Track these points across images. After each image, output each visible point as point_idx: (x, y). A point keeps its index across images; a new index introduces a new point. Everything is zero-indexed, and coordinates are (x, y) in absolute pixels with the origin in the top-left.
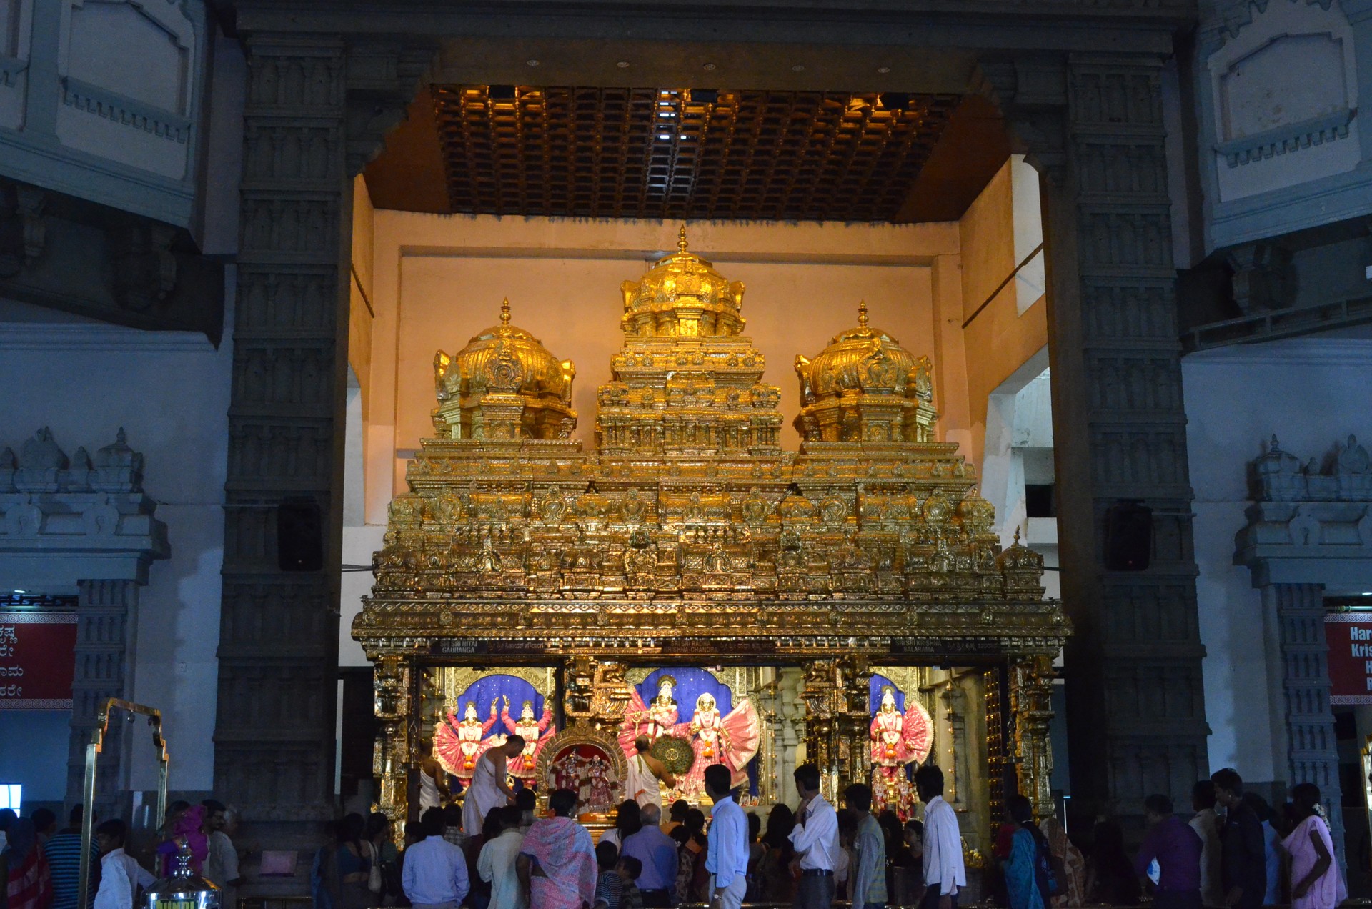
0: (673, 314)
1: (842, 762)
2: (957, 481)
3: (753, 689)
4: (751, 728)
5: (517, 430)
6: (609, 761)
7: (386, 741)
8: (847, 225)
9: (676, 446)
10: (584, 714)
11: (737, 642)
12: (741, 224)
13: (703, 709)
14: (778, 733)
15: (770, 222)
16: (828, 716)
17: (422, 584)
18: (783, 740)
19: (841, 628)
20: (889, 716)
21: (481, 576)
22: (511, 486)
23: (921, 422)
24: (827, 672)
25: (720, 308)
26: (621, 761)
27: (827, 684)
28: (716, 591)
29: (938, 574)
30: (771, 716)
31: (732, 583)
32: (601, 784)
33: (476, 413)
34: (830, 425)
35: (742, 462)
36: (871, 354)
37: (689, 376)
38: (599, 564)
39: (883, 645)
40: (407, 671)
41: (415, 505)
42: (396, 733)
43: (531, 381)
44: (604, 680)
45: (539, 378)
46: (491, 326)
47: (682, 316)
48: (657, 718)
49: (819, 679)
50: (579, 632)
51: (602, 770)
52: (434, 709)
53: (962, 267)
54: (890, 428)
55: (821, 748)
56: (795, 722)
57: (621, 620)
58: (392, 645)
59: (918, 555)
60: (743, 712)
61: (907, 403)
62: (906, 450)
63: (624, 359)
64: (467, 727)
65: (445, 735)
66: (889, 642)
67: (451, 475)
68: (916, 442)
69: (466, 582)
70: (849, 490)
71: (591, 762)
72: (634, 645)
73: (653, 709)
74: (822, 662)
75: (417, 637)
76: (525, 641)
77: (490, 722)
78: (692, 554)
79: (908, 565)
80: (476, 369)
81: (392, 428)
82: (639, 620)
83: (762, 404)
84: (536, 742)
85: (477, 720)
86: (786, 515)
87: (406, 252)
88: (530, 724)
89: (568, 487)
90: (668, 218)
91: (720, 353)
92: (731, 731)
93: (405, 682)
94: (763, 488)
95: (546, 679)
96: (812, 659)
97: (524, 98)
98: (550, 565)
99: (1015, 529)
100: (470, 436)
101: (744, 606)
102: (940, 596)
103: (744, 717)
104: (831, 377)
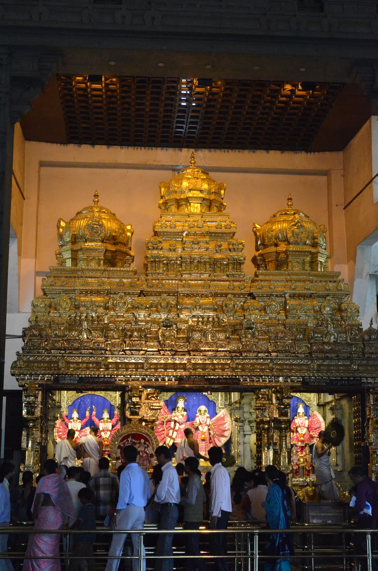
0: (187, 200)
1: (275, 444)
2: (340, 292)
3: (228, 403)
4: (226, 425)
5: (102, 262)
6: (149, 443)
7: (29, 430)
8: (282, 153)
9: (188, 272)
10: (136, 417)
11: (219, 379)
12: (224, 151)
13: (201, 414)
14: (241, 427)
15: (240, 150)
16: (268, 419)
17: (49, 345)
18: (244, 431)
19: (276, 372)
20: (301, 419)
21: (81, 342)
22: (98, 293)
23: (321, 260)
24: (268, 395)
25: (213, 197)
26: (156, 442)
27: (268, 402)
28: (208, 351)
29: (328, 343)
30: (237, 419)
31: (217, 347)
32: (145, 455)
33: (80, 253)
34: (271, 261)
35: (223, 281)
36: (293, 223)
37: (195, 234)
38: (145, 336)
39: (298, 381)
40: (40, 392)
41: (46, 302)
42: (34, 426)
43: (110, 236)
44: (147, 399)
45: (114, 234)
46: (88, 206)
47: (192, 201)
48: (176, 419)
49: (263, 399)
50: (134, 372)
51: (145, 448)
52: (55, 412)
53: (344, 176)
54: (304, 263)
55: (264, 436)
56: (250, 422)
57: (156, 366)
58: (33, 378)
59: (317, 333)
60: (222, 416)
61: (313, 250)
62: (312, 276)
63: (160, 224)
64: (73, 423)
65: (61, 427)
66: (301, 380)
67: (66, 286)
68: (317, 271)
69: (73, 345)
70: (281, 297)
71: (139, 443)
72: (163, 380)
73: (173, 413)
74: (265, 390)
75: (46, 374)
76: (104, 377)
77: (85, 420)
78: (195, 331)
79: (312, 338)
80: (80, 229)
81: (34, 260)
82: (166, 366)
83: (234, 249)
84: (110, 431)
85: (78, 419)
86: (247, 310)
87: (42, 164)
88: (107, 422)
89: (129, 294)
90: (185, 147)
91: (212, 222)
92: (216, 426)
93: (40, 399)
94: (234, 295)
95: (116, 397)
96: (260, 388)
97: (107, 82)
98: (119, 336)
99: (370, 319)
100: (76, 265)
101: (223, 359)
102: (329, 355)
103: (223, 419)
104: (272, 236)
